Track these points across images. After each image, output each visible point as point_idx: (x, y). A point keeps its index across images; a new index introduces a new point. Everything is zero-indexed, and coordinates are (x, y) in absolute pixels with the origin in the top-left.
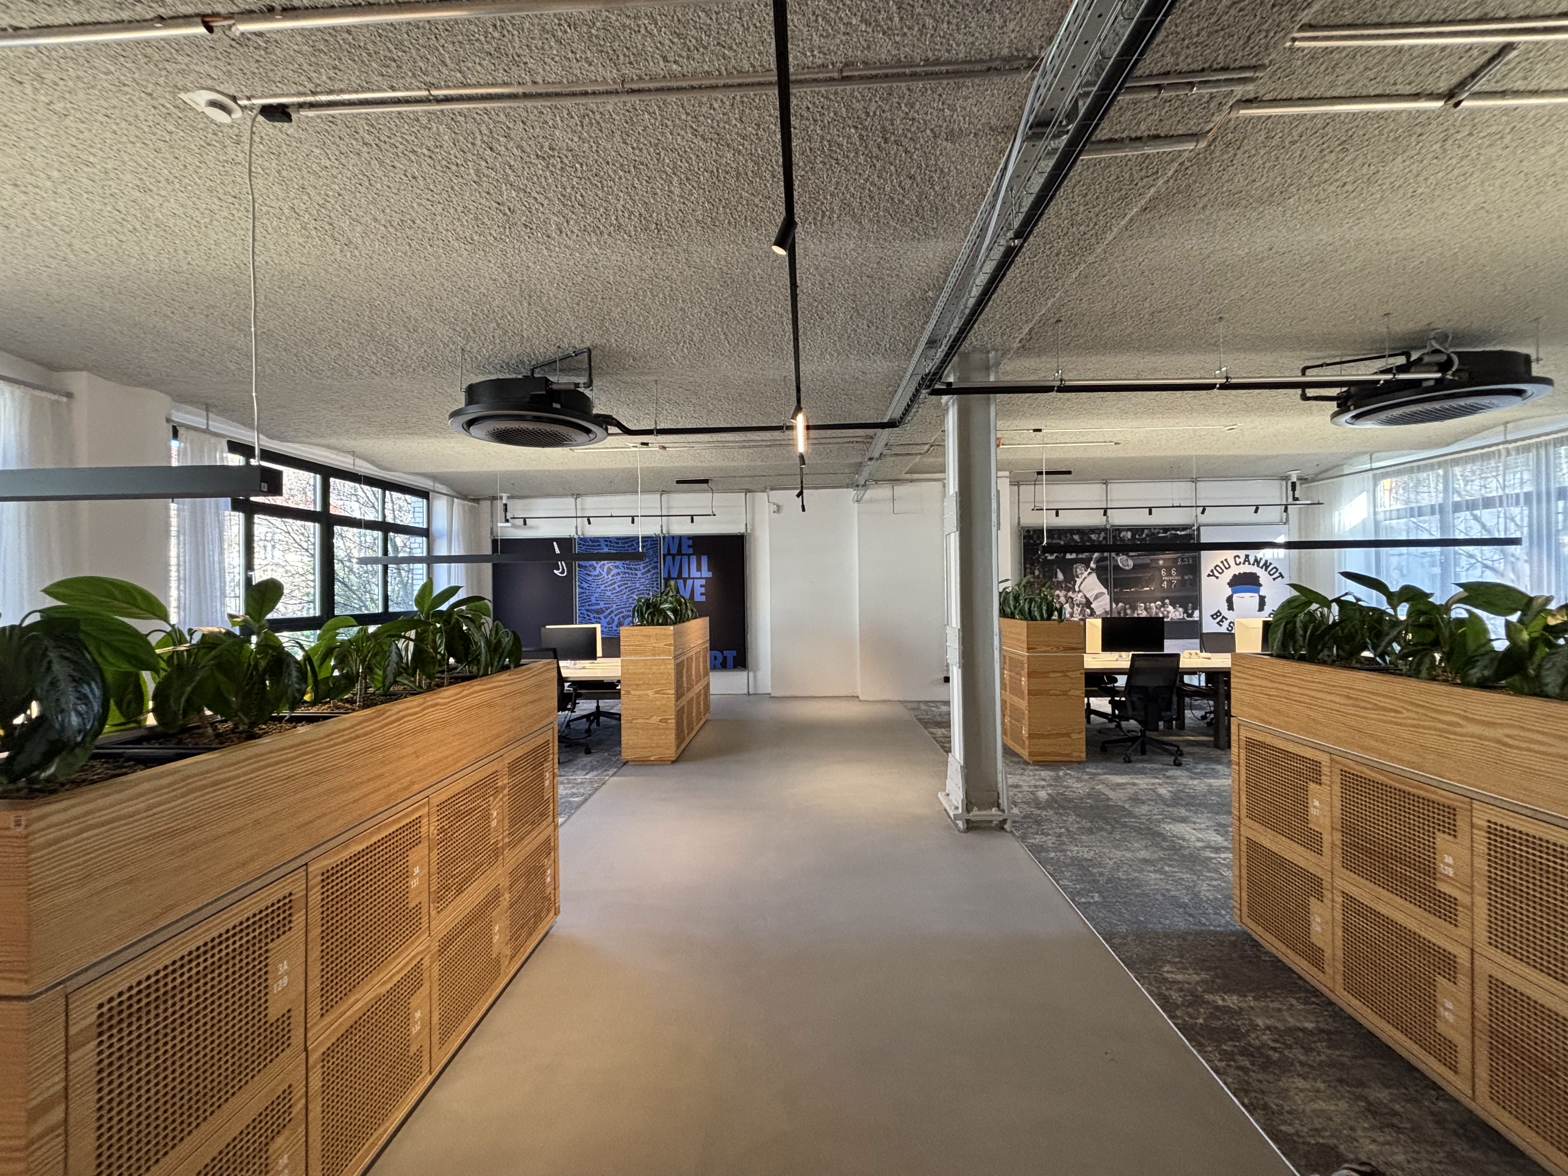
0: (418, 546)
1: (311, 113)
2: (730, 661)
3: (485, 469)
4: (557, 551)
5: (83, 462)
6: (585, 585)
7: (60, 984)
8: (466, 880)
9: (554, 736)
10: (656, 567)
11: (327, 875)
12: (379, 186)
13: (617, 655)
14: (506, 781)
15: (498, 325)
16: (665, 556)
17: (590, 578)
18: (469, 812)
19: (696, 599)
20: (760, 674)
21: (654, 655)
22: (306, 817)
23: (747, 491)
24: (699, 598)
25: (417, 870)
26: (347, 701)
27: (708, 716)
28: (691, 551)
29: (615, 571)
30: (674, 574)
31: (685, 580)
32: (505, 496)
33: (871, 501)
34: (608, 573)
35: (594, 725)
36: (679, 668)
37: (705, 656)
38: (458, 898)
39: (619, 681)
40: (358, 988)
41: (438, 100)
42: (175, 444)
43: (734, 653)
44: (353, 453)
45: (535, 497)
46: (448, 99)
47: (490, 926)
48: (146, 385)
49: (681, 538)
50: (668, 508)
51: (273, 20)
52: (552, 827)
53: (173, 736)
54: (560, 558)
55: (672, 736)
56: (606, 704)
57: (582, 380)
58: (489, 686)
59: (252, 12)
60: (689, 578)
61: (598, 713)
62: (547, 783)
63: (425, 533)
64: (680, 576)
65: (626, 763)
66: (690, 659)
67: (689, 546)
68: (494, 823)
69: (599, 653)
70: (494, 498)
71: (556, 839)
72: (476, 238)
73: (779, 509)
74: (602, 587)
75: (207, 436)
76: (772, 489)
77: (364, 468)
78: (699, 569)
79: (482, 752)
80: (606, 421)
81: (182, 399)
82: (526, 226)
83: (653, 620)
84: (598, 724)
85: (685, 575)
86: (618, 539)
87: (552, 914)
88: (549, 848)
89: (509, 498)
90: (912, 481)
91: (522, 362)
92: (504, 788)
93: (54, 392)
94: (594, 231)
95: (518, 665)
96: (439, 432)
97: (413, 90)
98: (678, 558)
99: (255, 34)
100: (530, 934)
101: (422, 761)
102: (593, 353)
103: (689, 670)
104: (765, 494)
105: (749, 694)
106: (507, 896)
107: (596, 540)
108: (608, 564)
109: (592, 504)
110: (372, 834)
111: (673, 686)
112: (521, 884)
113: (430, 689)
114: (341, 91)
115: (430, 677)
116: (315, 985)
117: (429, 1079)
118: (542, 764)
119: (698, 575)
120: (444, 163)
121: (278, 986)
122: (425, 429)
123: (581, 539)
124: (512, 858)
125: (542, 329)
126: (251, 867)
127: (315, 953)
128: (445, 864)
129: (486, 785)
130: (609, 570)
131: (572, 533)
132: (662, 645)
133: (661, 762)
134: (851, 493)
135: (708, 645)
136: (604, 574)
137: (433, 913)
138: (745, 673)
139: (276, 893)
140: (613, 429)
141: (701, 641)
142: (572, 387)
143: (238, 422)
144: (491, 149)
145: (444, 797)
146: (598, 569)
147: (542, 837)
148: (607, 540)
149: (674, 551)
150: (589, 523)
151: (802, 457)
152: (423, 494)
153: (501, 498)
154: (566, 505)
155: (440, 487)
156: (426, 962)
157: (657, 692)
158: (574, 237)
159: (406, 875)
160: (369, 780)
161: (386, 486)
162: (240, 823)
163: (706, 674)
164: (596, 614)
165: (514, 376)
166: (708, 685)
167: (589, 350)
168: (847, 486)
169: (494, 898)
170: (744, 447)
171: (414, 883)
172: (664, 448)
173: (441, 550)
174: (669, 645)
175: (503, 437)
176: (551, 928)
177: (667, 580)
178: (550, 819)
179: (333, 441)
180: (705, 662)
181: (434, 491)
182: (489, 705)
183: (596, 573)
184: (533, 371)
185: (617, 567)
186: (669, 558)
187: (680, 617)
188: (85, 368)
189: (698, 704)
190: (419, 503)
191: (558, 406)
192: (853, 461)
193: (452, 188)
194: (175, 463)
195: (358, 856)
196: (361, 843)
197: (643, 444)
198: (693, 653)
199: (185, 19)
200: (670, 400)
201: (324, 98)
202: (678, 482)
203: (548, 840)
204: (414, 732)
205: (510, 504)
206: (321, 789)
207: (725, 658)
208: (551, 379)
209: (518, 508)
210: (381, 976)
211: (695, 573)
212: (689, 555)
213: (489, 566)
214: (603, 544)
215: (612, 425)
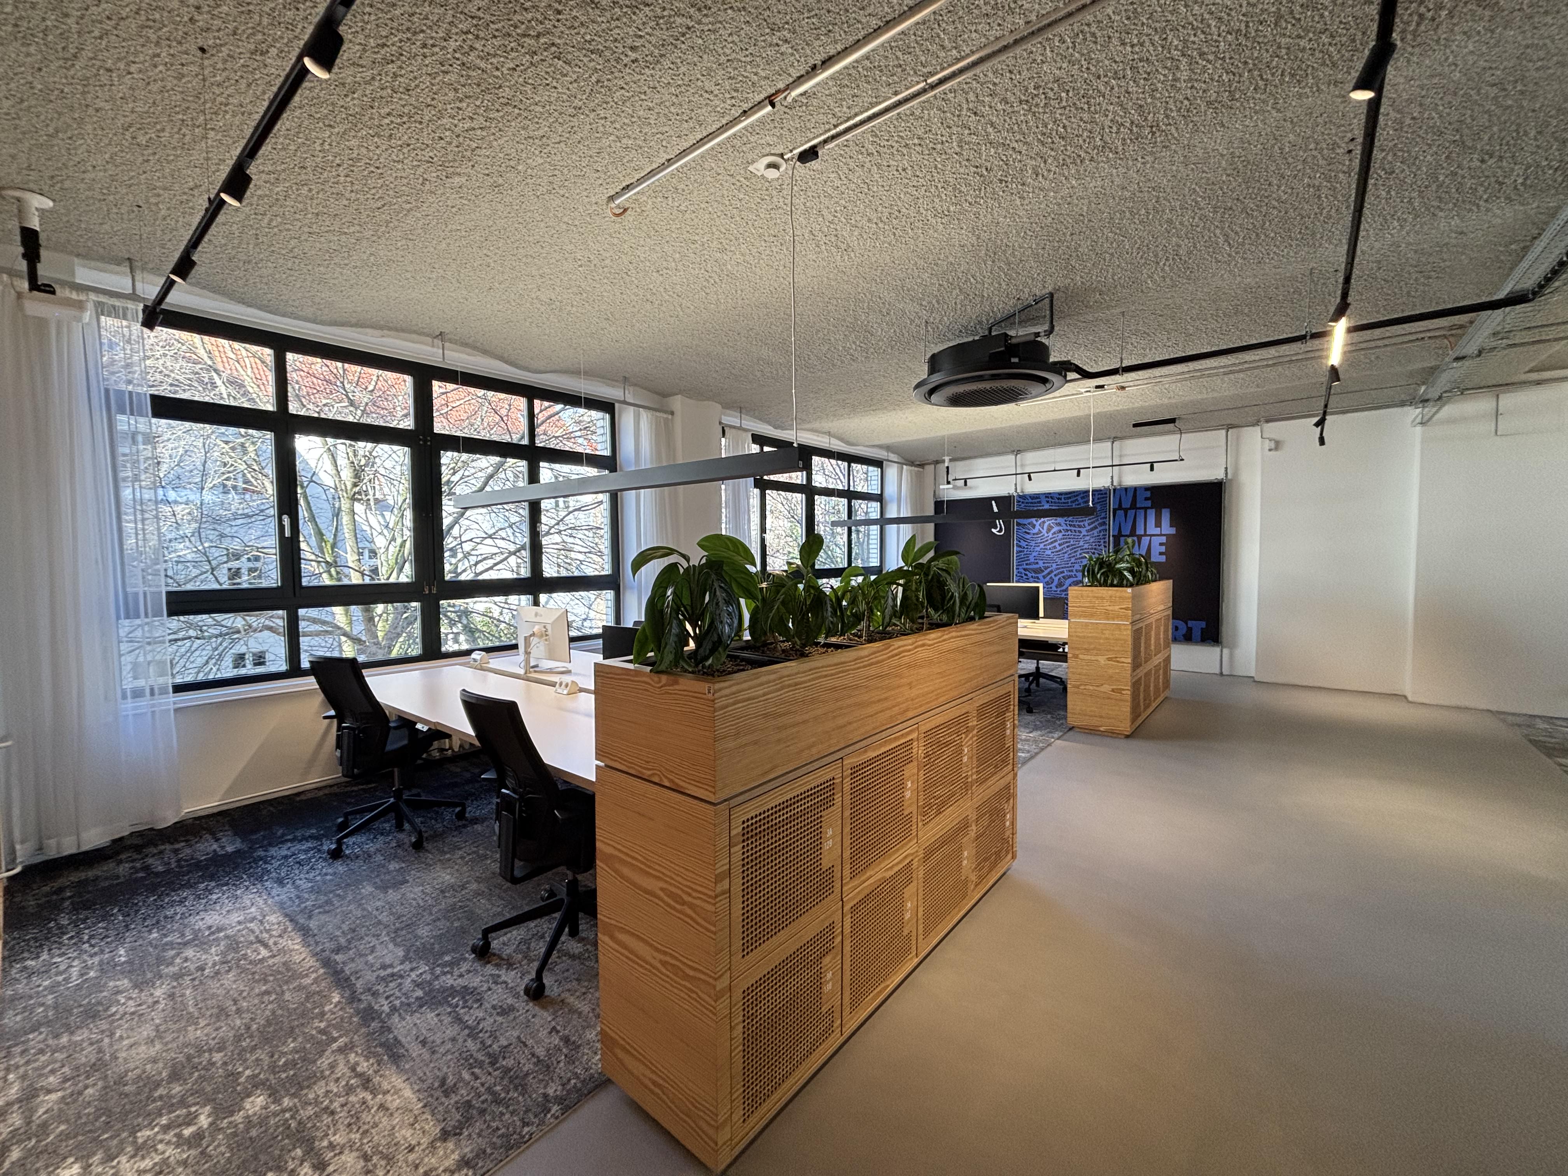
0: (873, 510)
1: (831, 145)
2: (1197, 633)
3: (932, 435)
4: (996, 510)
5: (680, 461)
6: (1023, 544)
7: (725, 800)
8: (943, 803)
9: (1013, 688)
10: (1104, 524)
11: (855, 770)
12: (875, 189)
13: (1064, 615)
14: (975, 723)
15: (961, 290)
16: (1115, 511)
17: (1028, 536)
18: (947, 744)
19: (1153, 559)
20: (1238, 652)
21: (1108, 619)
22: (840, 721)
23: (1229, 427)
24: (1156, 558)
25: (909, 784)
26: (855, 635)
27: (1167, 693)
28: (1149, 503)
29: (1056, 529)
30: (1126, 531)
31: (1140, 538)
32: (947, 459)
33: (1451, 421)
34: (1049, 530)
35: (1033, 686)
36: (1137, 635)
37: (1166, 626)
38: (937, 819)
39: (1065, 644)
40: (873, 866)
41: (933, 87)
42: (723, 440)
43: (1203, 624)
44: (829, 434)
45: (975, 457)
46: (941, 82)
47: (960, 849)
48: (708, 399)
49: (1136, 489)
50: (1121, 456)
51: (816, 75)
52: (1011, 776)
53: (759, 648)
54: (998, 516)
55: (1126, 708)
56: (1046, 665)
57: (1041, 329)
58: (963, 633)
59: (802, 76)
60: (1145, 535)
61: (1038, 674)
62: (1008, 732)
63: (879, 498)
64: (1133, 533)
65: (1071, 729)
66: (1149, 626)
67: (1146, 499)
68: (965, 759)
69: (1041, 614)
70: (937, 462)
71: (1015, 787)
72: (952, 209)
73: (1277, 445)
74: (1042, 546)
75: (740, 432)
76: (1267, 421)
77: (837, 445)
78: (1158, 524)
79: (954, 693)
80: (1064, 368)
81: (728, 406)
82: (1001, 181)
83: (1105, 581)
84: (1038, 685)
85: (1140, 531)
86: (1060, 494)
87: (1010, 856)
88: (1008, 793)
89: (951, 460)
90: (1539, 383)
91: (980, 322)
92: (973, 727)
93: (665, 412)
94: (1074, 163)
95: (982, 617)
96: (897, 404)
97: (913, 86)
98: (1131, 513)
99: (801, 95)
100: (990, 870)
101: (915, 692)
102: (1055, 296)
103: (1148, 639)
104: (1258, 429)
105: (1221, 674)
106: (974, 827)
107: (1036, 497)
108: (1048, 521)
109: (1032, 460)
110: (881, 746)
111: (1130, 654)
112: (985, 821)
113: (913, 632)
114: (856, 115)
115: (913, 621)
116: (847, 854)
117: (916, 961)
118: (1004, 713)
119: (1157, 531)
120: (931, 145)
121: (828, 845)
122: (886, 404)
123: (1020, 496)
124: (981, 794)
125: (1003, 284)
126: (814, 750)
127: (847, 830)
128: (929, 785)
129: (960, 722)
130: (1050, 528)
131: (1012, 491)
132: (1117, 608)
133: (1112, 734)
134: (1413, 412)
135: (1170, 612)
136: (1044, 531)
137: (920, 824)
138: (1216, 650)
139: (824, 775)
140: (1071, 375)
141: (1162, 607)
142: (1032, 338)
143: (756, 418)
144: (975, 114)
145: (929, 726)
146: (1038, 527)
147: (1003, 783)
148: (1048, 496)
149: (1126, 504)
150: (1030, 479)
151: (1334, 372)
152: (878, 463)
153: (944, 461)
154: (1007, 462)
155: (893, 457)
156: (915, 864)
157: (1109, 659)
158: (1051, 176)
159: (902, 786)
160: (879, 701)
161: (850, 459)
162: (806, 717)
163: (1167, 646)
164: (1036, 574)
165: (970, 339)
166: (1169, 657)
167: (1051, 295)
168: (1402, 404)
169: (964, 826)
170: (1231, 372)
171: (908, 794)
172: (1123, 388)
173: (892, 513)
174: (1126, 609)
175: (957, 401)
176: (1008, 870)
177: (1117, 539)
178: (1010, 767)
179: (816, 425)
180: (1166, 631)
181: (888, 460)
182: (962, 650)
183: (1036, 531)
184: (990, 330)
185: (1059, 524)
186: (1120, 513)
187: (1140, 580)
188: (680, 392)
189: (1157, 678)
190: (874, 471)
191: (1015, 360)
192: (1418, 366)
193: (936, 168)
194: (723, 456)
195: (871, 761)
196: (874, 750)
197: (1097, 387)
198: (1153, 619)
199: (759, 105)
200: (1137, 330)
201: (842, 128)
202: (1135, 425)
203: (1007, 787)
204: (909, 666)
205: (952, 466)
206: (849, 702)
207: (1190, 630)
208: (1012, 333)
209: (959, 470)
210: (887, 862)
211: (1152, 529)
212: (1146, 509)
213: (931, 527)
214: (1044, 500)
215: (1070, 371)
